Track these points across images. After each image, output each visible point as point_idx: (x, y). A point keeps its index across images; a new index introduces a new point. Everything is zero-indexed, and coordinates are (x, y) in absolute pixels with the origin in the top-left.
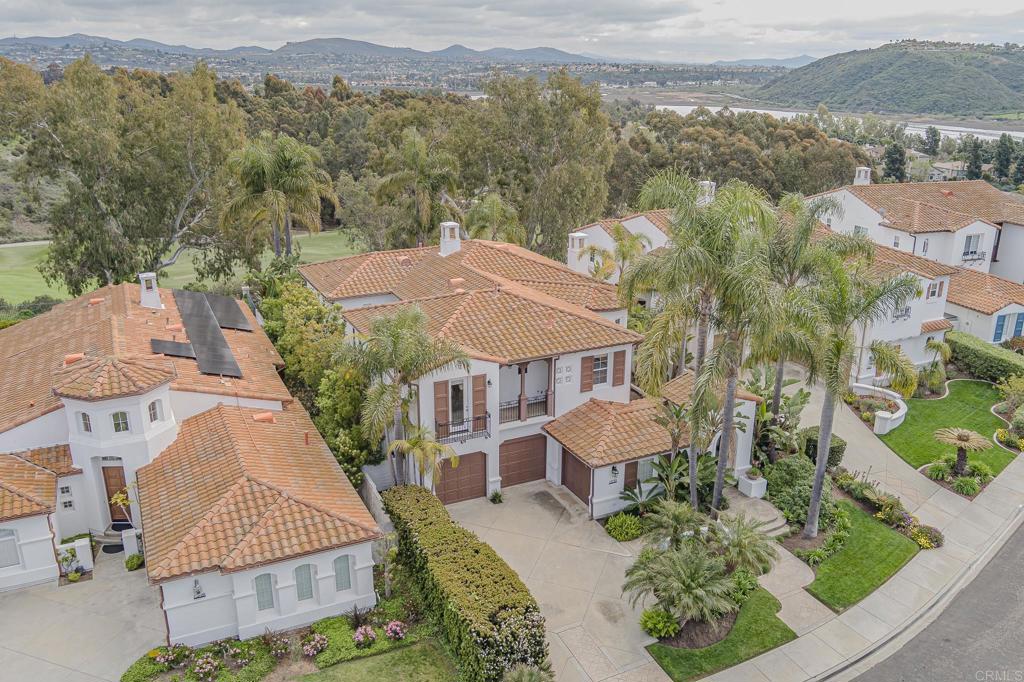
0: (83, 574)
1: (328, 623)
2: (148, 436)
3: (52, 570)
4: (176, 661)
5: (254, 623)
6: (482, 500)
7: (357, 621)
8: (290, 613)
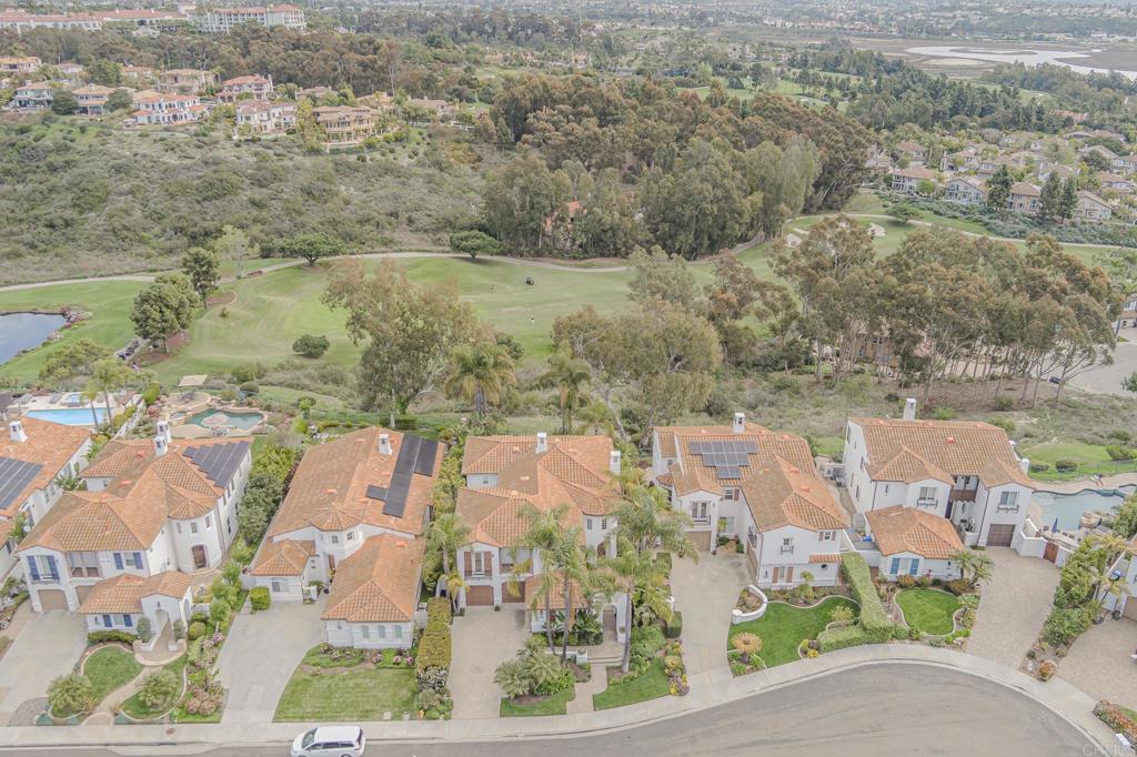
0: (312, 601)
1: (389, 650)
2: (346, 548)
3: (300, 597)
4: (328, 650)
5: (360, 642)
6: (491, 607)
7: (400, 653)
8: (374, 641)
